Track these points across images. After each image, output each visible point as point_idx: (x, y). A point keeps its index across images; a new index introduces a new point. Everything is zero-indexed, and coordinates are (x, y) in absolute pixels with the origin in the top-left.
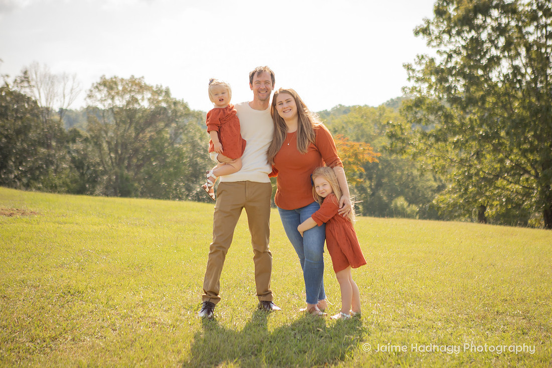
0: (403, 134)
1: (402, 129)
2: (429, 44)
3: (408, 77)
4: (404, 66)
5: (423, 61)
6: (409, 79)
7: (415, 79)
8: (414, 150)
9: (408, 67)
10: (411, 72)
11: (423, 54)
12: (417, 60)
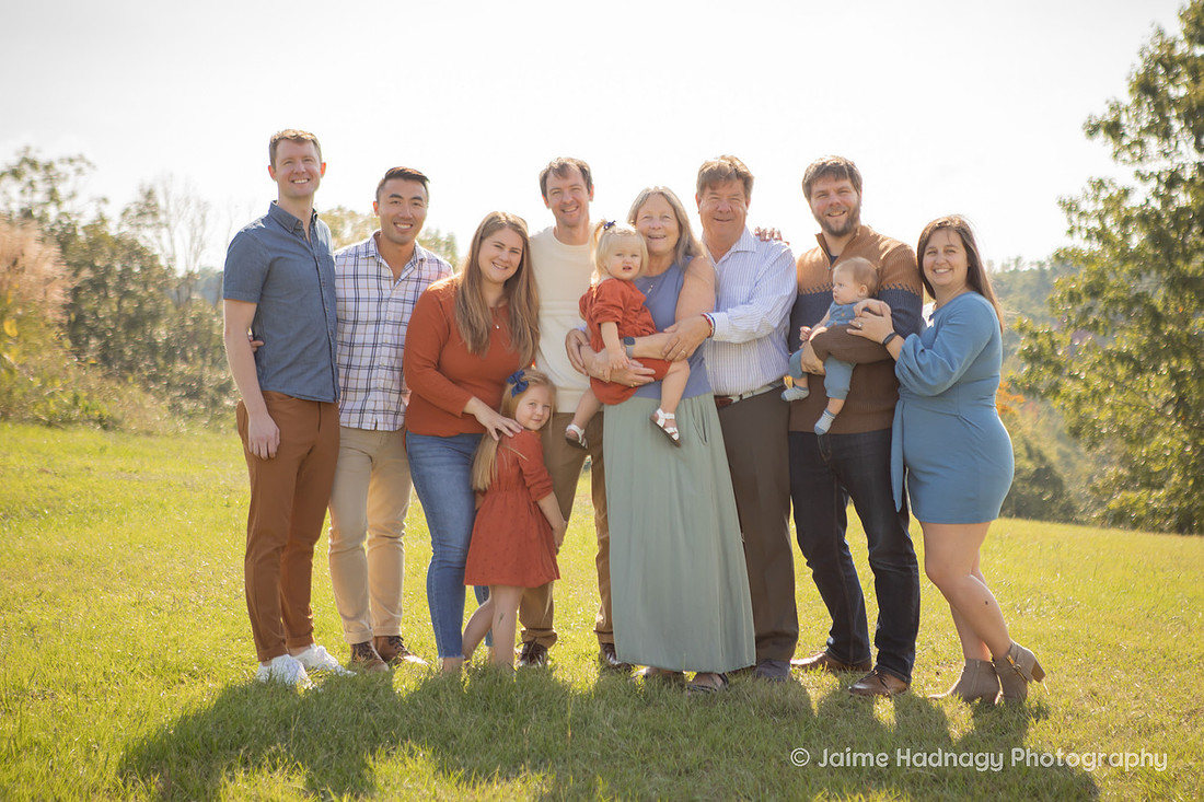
0: (1054, 352)
1: (1053, 344)
2: (1116, 155)
3: (1068, 227)
4: (1062, 203)
5: (1104, 194)
6: (1071, 232)
7: (1085, 234)
8: (1079, 388)
9: (1070, 207)
10: (1075, 217)
11: (1102, 177)
12: (1090, 190)
